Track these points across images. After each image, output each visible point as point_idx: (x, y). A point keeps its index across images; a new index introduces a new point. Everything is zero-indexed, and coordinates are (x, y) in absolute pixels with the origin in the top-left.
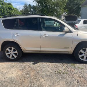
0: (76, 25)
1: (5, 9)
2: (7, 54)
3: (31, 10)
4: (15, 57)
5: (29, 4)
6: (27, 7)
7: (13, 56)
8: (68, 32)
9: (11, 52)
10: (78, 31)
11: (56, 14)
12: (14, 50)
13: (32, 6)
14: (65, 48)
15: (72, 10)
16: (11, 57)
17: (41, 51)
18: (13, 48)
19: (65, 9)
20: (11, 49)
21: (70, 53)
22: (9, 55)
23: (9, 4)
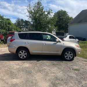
0: (64, 39)
1: (5, 23)
2: (19, 55)
3: (23, 24)
4: (25, 57)
5: (22, 19)
6: (19, 21)
7: (23, 57)
8: (58, 42)
9: (23, 54)
10: (64, 42)
11: (47, 29)
12: (25, 53)
13: (24, 21)
14: (57, 51)
15: (61, 26)
16: (22, 58)
17: (42, 53)
18: (24, 51)
19: (55, 26)
20: (22, 52)
21: (59, 55)
22: (21, 56)
23: (8, 19)
